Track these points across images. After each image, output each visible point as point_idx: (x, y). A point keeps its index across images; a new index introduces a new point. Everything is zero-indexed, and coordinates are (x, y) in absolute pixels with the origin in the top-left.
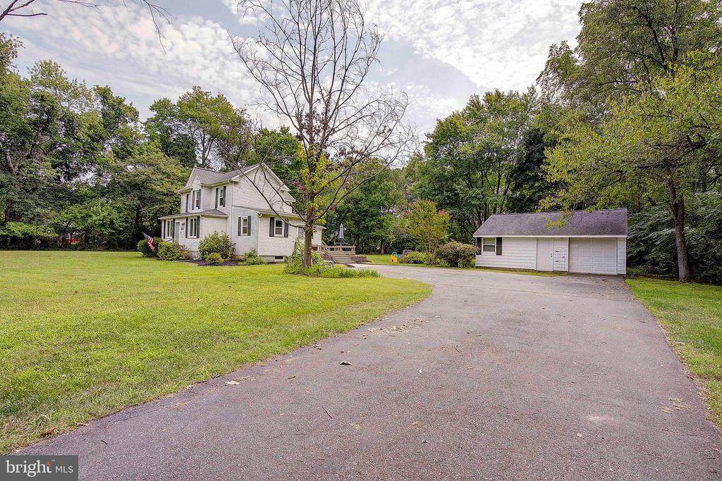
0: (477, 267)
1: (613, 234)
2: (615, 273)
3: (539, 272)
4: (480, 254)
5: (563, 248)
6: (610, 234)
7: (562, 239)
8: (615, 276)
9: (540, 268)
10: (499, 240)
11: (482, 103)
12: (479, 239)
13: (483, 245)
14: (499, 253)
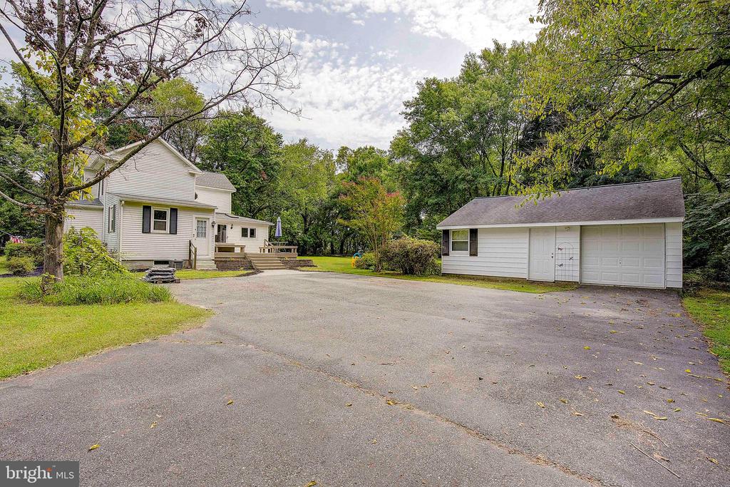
0: (444, 275)
1: (658, 217)
2: (662, 285)
3: (533, 282)
4: (447, 254)
5: (571, 243)
6: (653, 217)
7: (569, 228)
8: (661, 291)
9: (535, 277)
10: (474, 233)
11: (479, 61)
12: (446, 232)
13: (451, 241)
14: (474, 253)
